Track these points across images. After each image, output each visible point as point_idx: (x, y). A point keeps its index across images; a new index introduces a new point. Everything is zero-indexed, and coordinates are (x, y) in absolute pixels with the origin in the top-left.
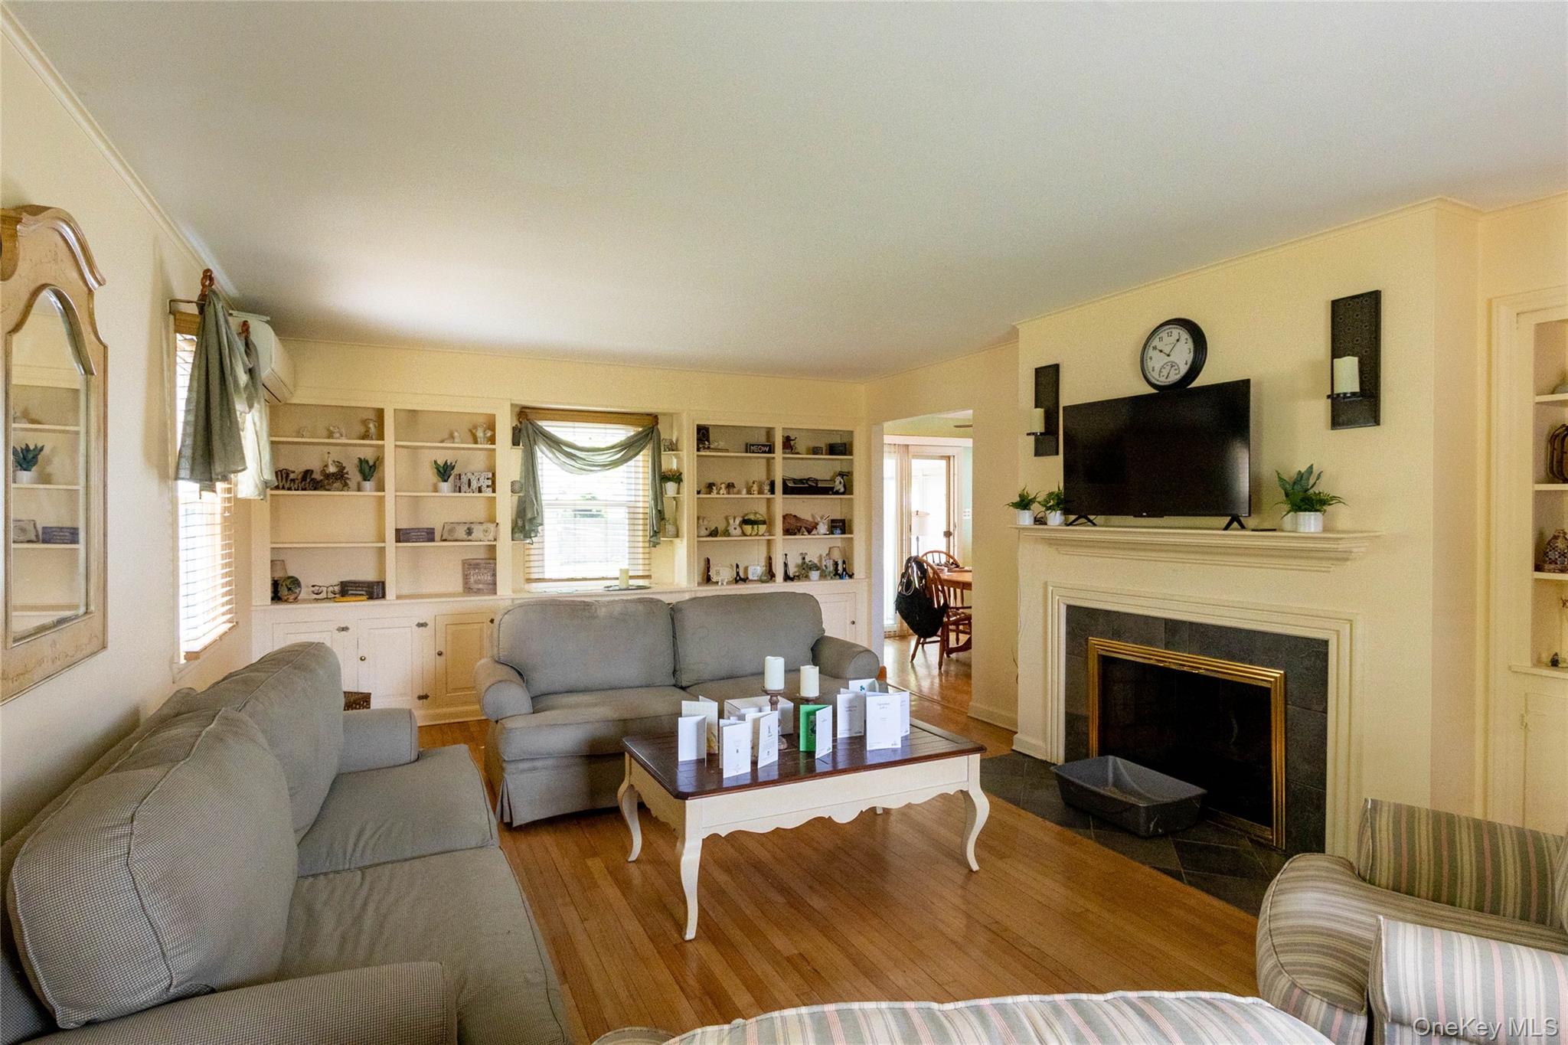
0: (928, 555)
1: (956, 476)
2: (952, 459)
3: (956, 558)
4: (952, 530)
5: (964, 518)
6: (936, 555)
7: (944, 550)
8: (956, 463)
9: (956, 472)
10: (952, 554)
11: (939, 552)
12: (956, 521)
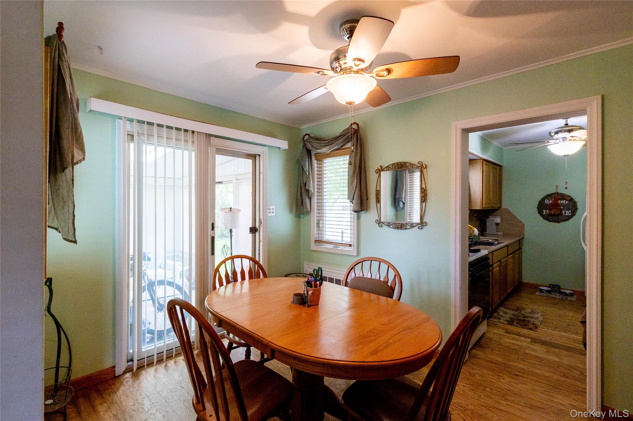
0: (227, 262)
1: (261, 175)
2: (257, 158)
3: (261, 263)
4: (257, 226)
5: (269, 215)
6: (237, 261)
7: (250, 255)
8: (262, 162)
9: (261, 171)
10: (257, 259)
11: (241, 257)
12: (261, 217)
